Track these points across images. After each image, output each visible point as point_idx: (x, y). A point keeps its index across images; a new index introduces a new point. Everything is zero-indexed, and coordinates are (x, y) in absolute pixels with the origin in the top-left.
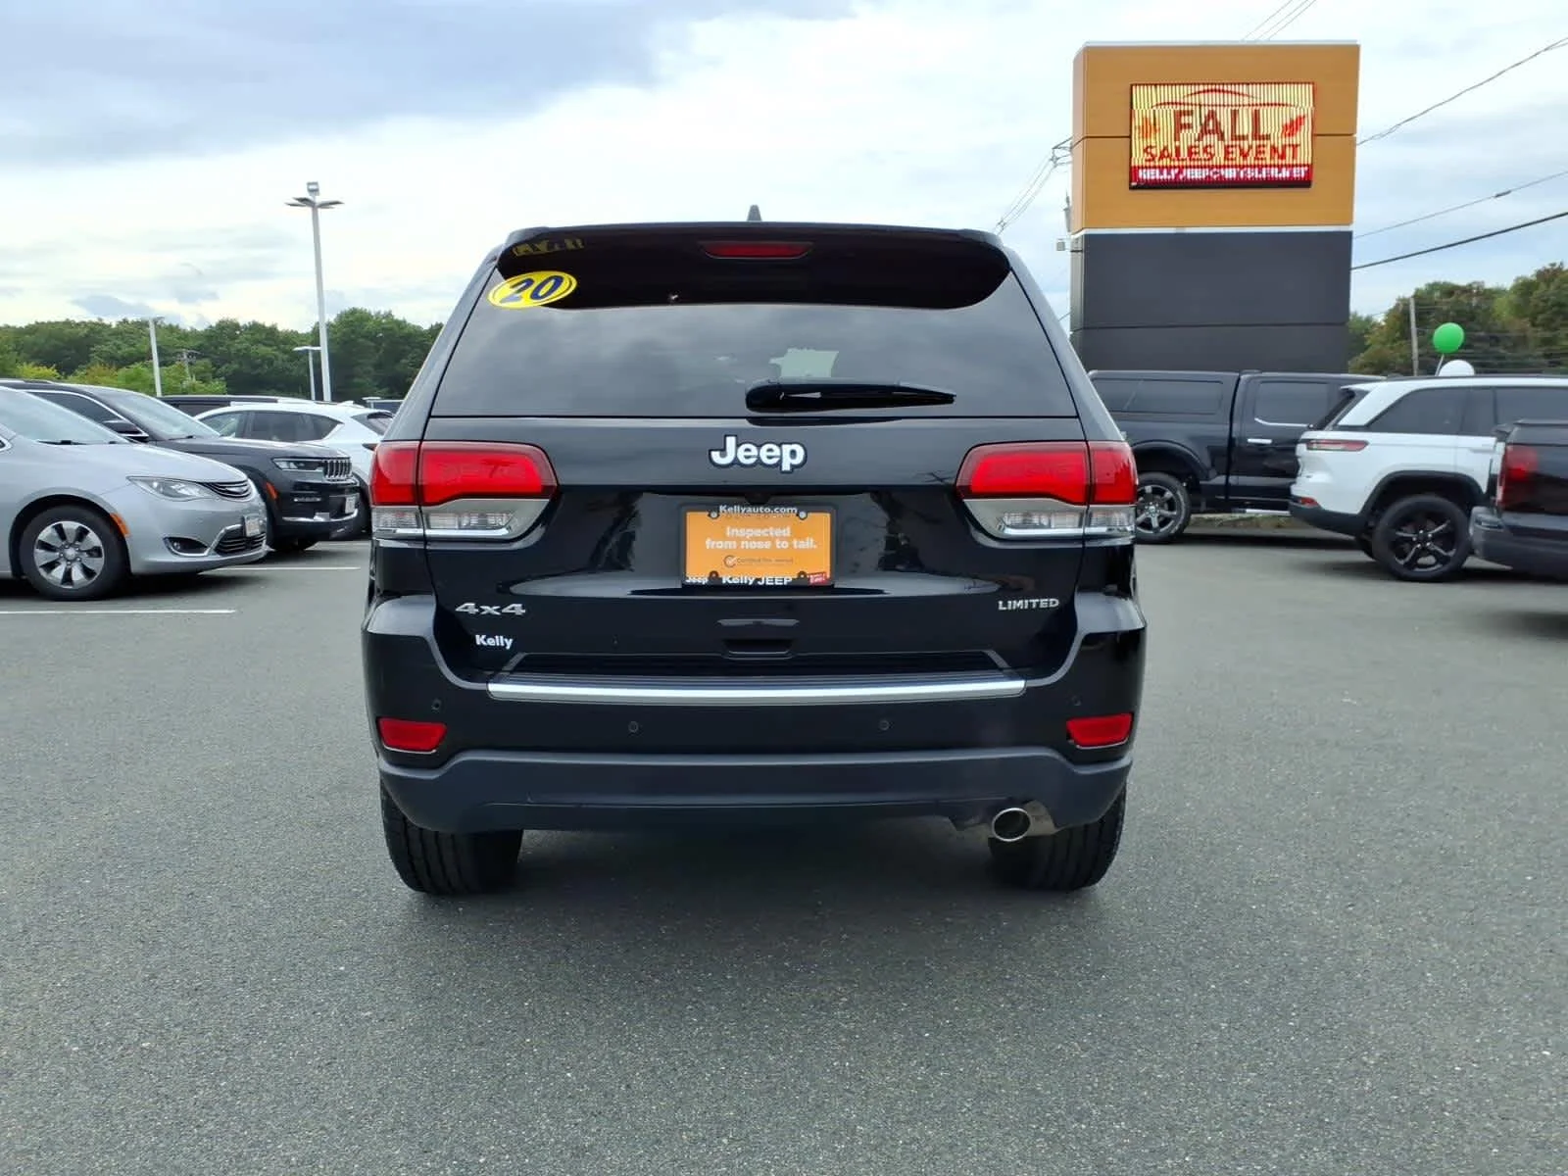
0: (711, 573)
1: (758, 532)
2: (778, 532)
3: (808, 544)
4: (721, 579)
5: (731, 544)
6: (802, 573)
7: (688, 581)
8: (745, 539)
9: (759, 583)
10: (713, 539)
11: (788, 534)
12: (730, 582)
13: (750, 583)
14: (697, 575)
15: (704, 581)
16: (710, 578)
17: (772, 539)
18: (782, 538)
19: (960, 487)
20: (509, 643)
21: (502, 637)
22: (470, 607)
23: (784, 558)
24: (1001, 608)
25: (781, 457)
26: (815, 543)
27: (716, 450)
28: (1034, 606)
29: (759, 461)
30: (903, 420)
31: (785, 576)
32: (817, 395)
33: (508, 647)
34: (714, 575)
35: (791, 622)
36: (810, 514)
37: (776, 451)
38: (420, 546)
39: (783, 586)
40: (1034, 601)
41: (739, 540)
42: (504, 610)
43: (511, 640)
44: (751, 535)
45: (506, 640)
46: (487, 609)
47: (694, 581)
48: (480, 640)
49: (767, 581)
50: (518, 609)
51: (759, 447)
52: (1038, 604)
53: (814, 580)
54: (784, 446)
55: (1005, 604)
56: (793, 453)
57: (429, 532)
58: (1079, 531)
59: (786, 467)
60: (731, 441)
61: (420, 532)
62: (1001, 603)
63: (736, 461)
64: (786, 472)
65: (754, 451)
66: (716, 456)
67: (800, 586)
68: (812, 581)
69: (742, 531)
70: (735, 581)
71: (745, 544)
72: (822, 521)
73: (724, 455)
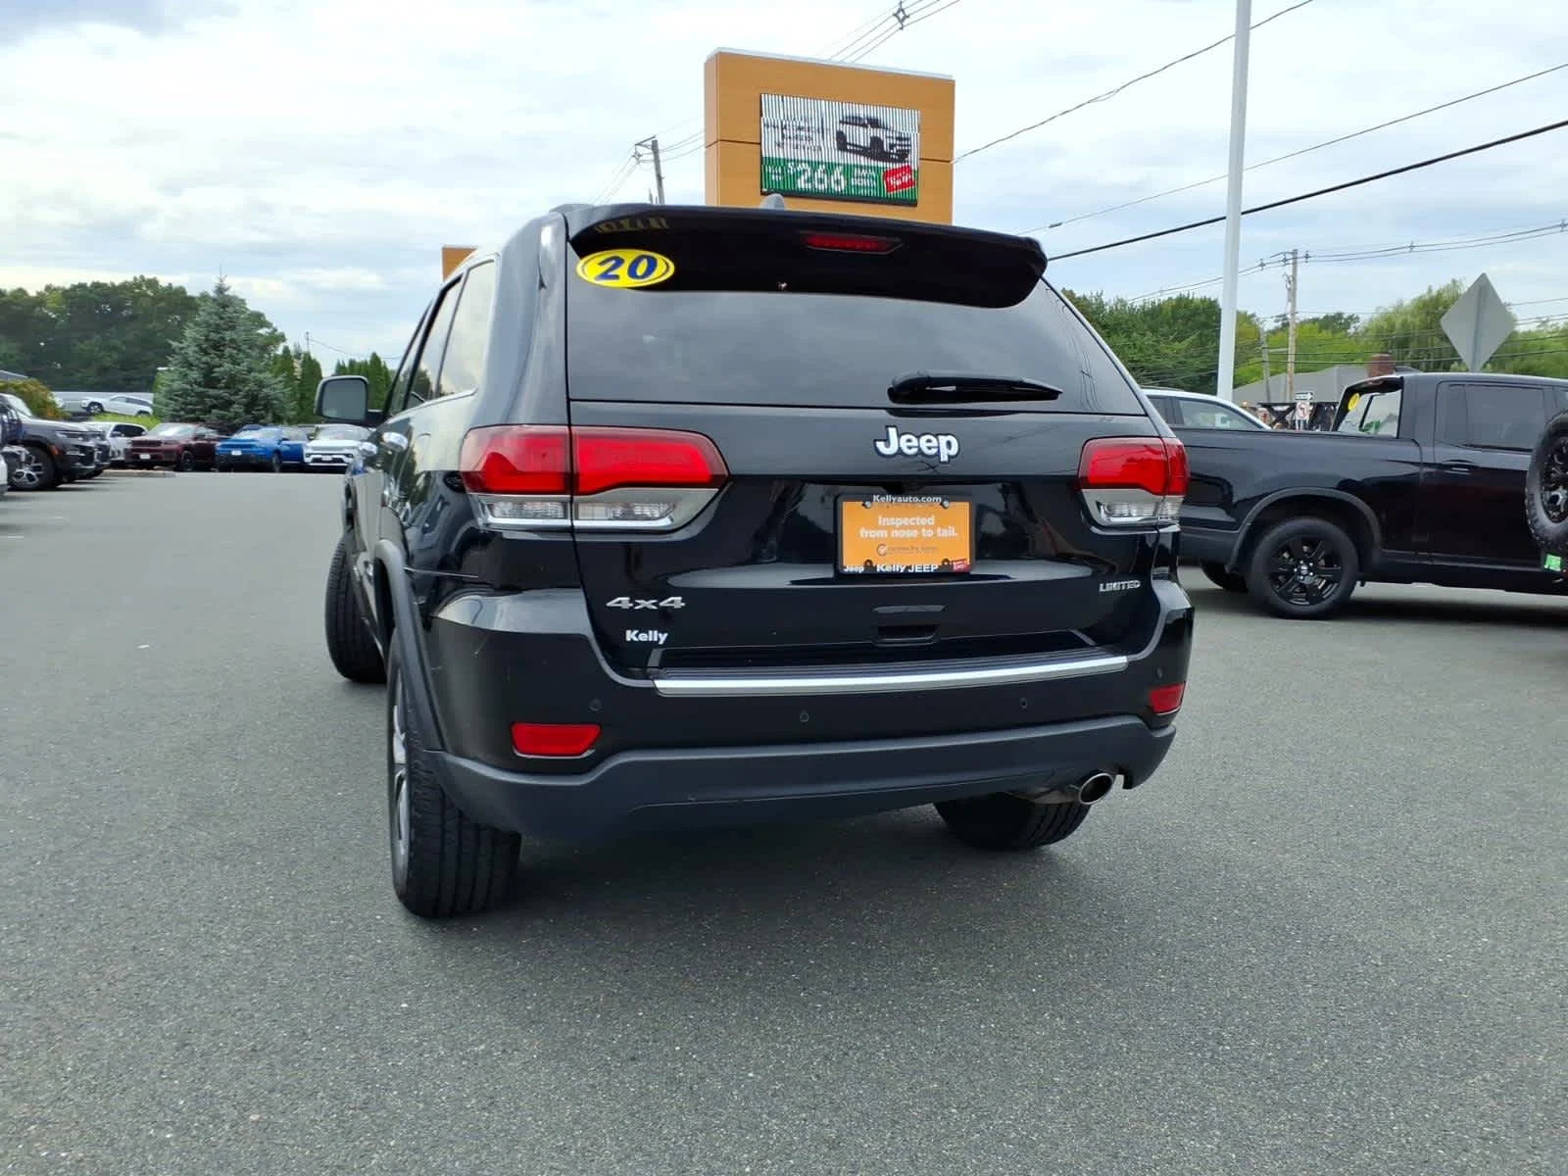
0: (866, 563)
1: (906, 521)
2: (923, 521)
3: (950, 532)
4: (876, 567)
5: (883, 534)
6: (946, 560)
7: (846, 570)
8: (894, 527)
9: (909, 571)
10: (867, 528)
11: (933, 523)
12: (883, 570)
13: (903, 571)
14: (852, 564)
15: (861, 570)
16: (866, 566)
17: (919, 528)
18: (927, 527)
19: (1081, 477)
20: (663, 637)
21: (656, 632)
22: (624, 602)
23: (928, 546)
24: (1101, 590)
25: (938, 447)
26: (955, 531)
27: (880, 440)
28: (1123, 588)
29: (920, 452)
30: (1020, 415)
31: (932, 565)
32: (952, 388)
33: (661, 642)
34: (869, 564)
35: (939, 608)
36: (952, 503)
37: (934, 442)
38: (567, 538)
39: (930, 573)
40: (1124, 583)
41: (889, 528)
42: (662, 604)
43: (666, 635)
44: (900, 524)
45: (660, 635)
46: (643, 603)
47: (851, 570)
48: (630, 635)
49: (917, 568)
50: (677, 602)
51: (918, 437)
52: (1126, 586)
53: (957, 567)
54: (940, 437)
55: (1104, 587)
56: (949, 444)
57: (577, 524)
59: (944, 458)
60: (892, 432)
61: (567, 523)
62: (1102, 585)
63: (900, 451)
64: (944, 463)
65: (915, 442)
66: (881, 445)
67: (945, 573)
68: (955, 568)
69: (892, 519)
70: (888, 569)
71: (896, 533)
72: (961, 511)
73: (888, 445)
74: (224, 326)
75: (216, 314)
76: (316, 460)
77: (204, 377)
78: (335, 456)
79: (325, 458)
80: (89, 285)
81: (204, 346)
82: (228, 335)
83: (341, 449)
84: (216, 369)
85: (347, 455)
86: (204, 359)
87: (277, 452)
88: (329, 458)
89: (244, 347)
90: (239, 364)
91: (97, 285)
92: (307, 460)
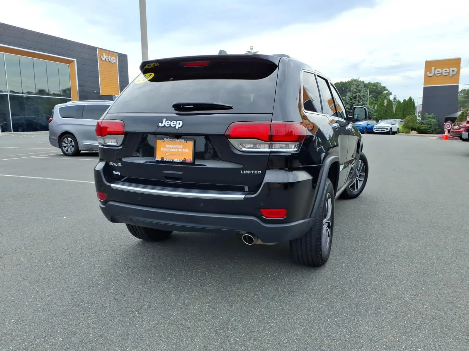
1: (174, 146)
2: (179, 147)
3: (187, 150)
5: (167, 149)
7: (156, 160)
8: (171, 148)
9: (173, 161)
10: (163, 148)
11: (182, 147)
12: (166, 160)
13: (171, 161)
14: (158, 158)
15: (160, 160)
17: (177, 148)
19: (227, 135)
22: (112, 164)
23: (181, 154)
24: (241, 173)
25: (176, 125)
26: (189, 150)
27: (160, 122)
28: (253, 173)
29: (170, 126)
31: (180, 160)
32: (192, 106)
33: (120, 175)
34: (163, 158)
35: (181, 173)
36: (187, 142)
37: (175, 123)
38: (103, 147)
39: (179, 162)
40: (253, 171)
41: (169, 148)
42: (118, 165)
44: (173, 147)
45: (119, 173)
46: (115, 164)
48: (114, 172)
49: (176, 160)
50: (120, 165)
51: (171, 121)
52: (254, 172)
53: (188, 161)
54: (177, 121)
55: (243, 172)
56: (179, 123)
58: (269, 150)
59: (177, 128)
60: (165, 120)
61: (103, 143)
62: (241, 171)
63: (164, 126)
64: (177, 129)
65: (170, 123)
66: (160, 124)
67: (183, 163)
68: (187, 161)
69: (170, 146)
70: (167, 160)
71: (171, 150)
72: (191, 144)
73: (162, 124)
74: (358, 92)
75: (356, 88)
76: (376, 130)
77: (350, 107)
78: (382, 129)
79: (379, 130)
80: (339, 82)
81: (351, 98)
82: (358, 94)
83: (385, 127)
84: (354, 104)
85: (386, 129)
86: (351, 101)
87: (366, 128)
88: (381, 130)
89: (362, 98)
90: (360, 103)
91: (341, 82)
92: (374, 130)
